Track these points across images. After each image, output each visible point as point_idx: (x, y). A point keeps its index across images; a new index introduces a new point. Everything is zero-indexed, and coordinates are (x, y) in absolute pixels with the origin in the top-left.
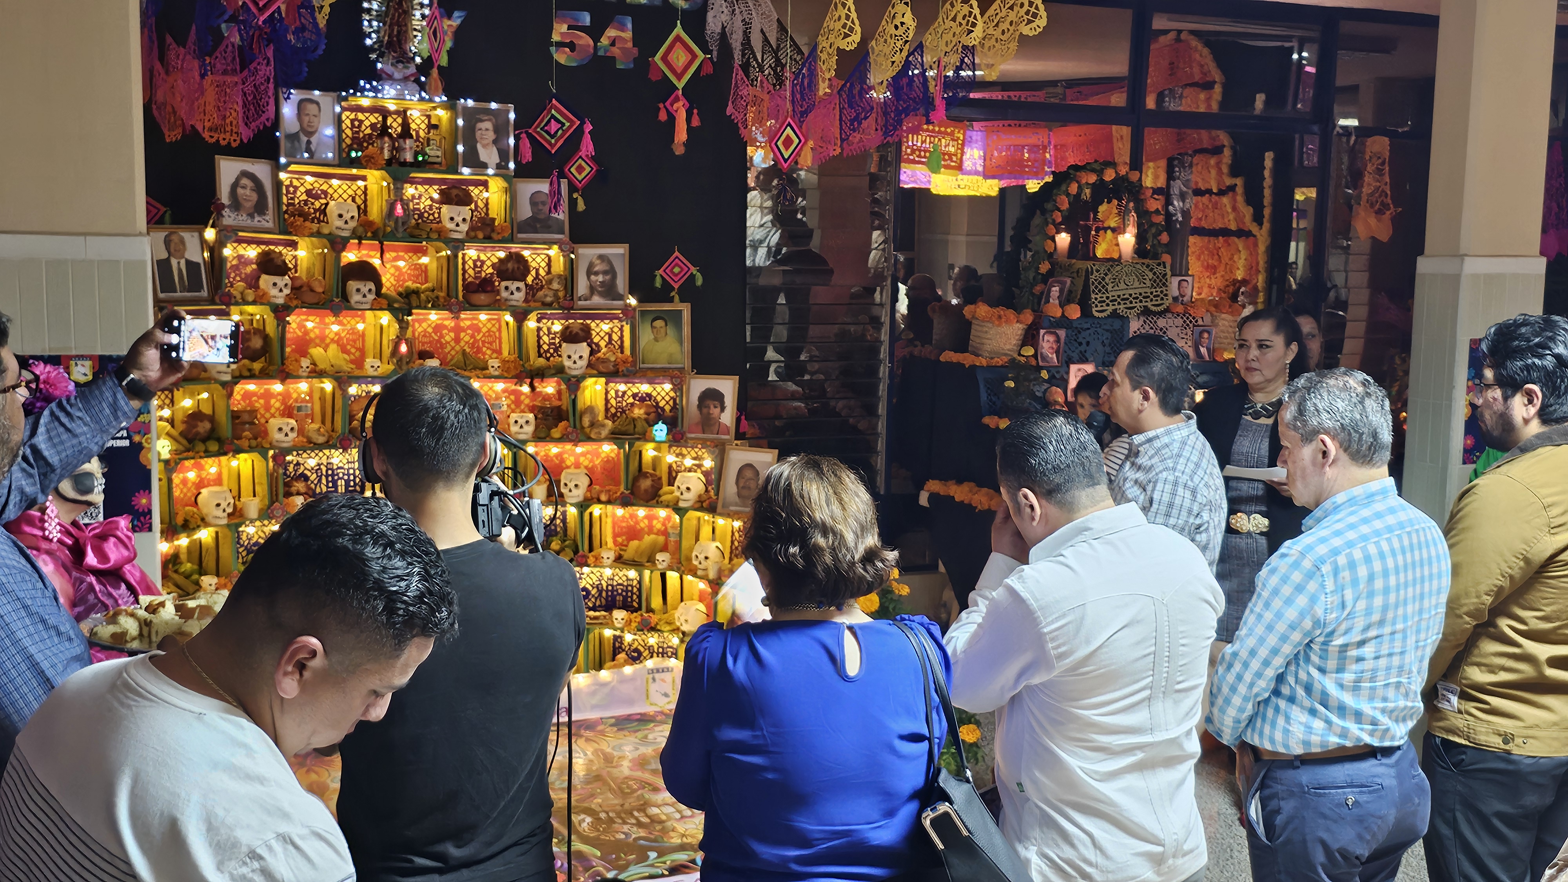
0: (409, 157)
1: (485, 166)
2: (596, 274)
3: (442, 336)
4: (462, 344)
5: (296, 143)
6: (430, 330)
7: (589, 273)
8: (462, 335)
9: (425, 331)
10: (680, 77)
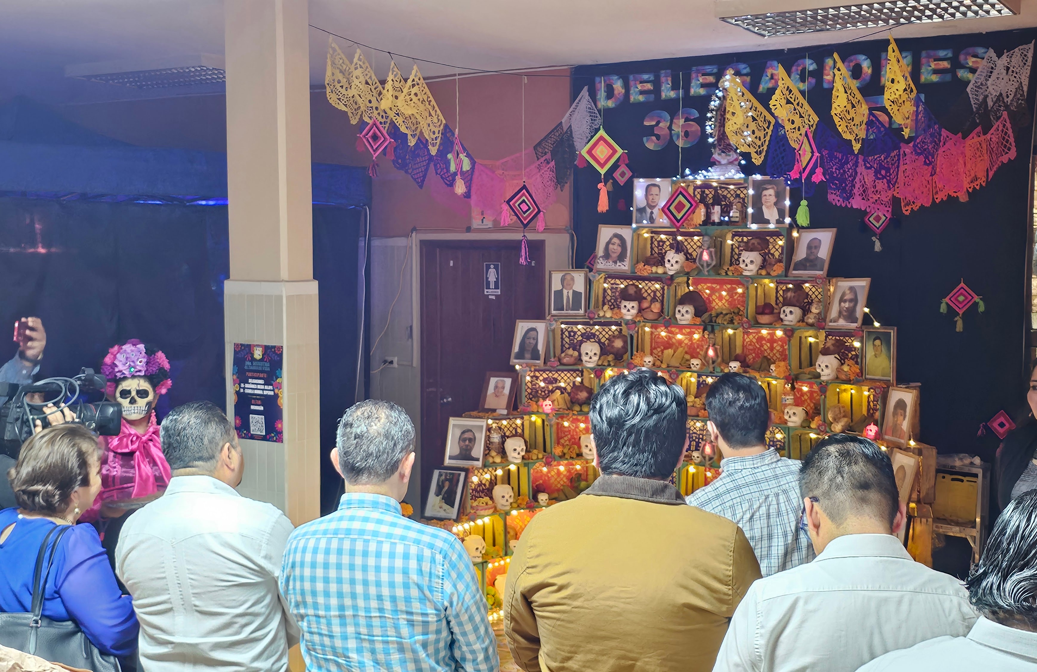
0: (716, 219)
1: (768, 222)
2: (845, 301)
5: (644, 214)
10: (602, 166)
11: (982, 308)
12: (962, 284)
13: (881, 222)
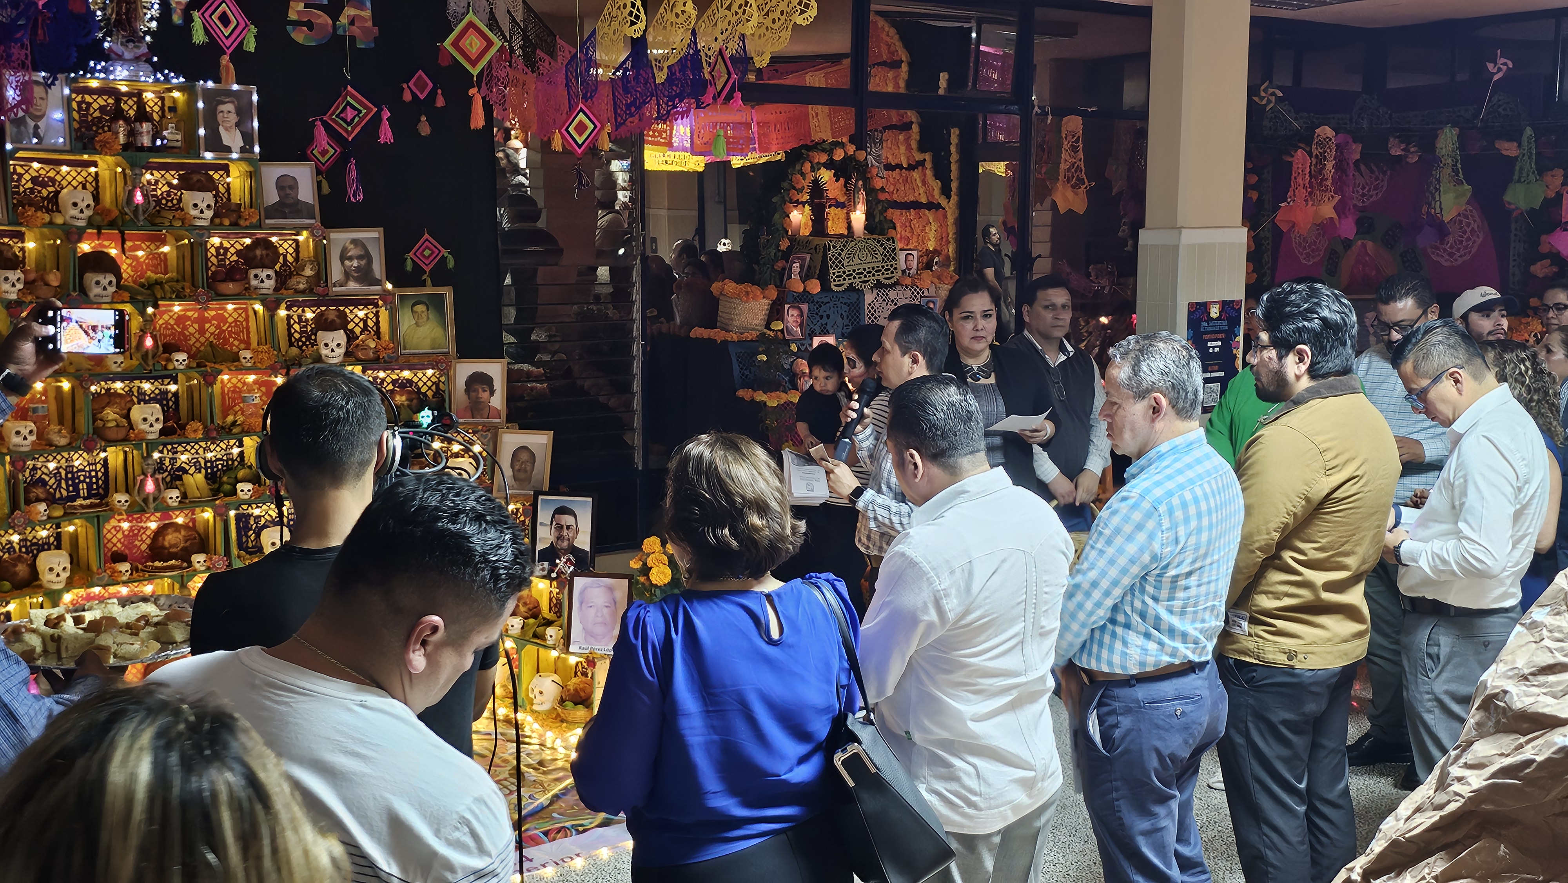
0: (146, 141)
1: (229, 150)
2: (350, 259)
3: (185, 328)
4: (207, 335)
5: (23, 128)
6: (172, 322)
7: (343, 257)
8: (207, 326)
9: (167, 323)
10: (474, 63)
11: (451, 263)
12: (426, 236)
13: (327, 157)
